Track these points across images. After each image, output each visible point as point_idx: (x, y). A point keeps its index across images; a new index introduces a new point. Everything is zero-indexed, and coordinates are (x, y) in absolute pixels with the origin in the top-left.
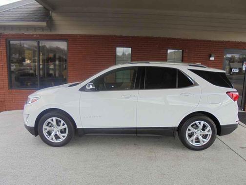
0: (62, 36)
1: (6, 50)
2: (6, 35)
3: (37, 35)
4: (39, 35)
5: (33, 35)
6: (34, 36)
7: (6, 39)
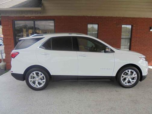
0: (51, 17)
1: (13, 27)
2: (12, 17)
3: (33, 17)
4: (35, 16)
5: (30, 17)
6: (32, 17)
7: (12, 20)
